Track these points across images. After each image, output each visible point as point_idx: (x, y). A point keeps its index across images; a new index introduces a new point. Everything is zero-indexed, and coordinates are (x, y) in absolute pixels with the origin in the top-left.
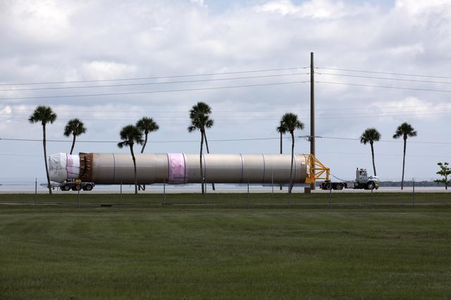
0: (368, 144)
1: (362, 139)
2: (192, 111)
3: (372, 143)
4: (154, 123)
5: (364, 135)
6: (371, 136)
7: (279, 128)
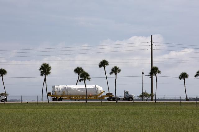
0: (183, 80)
1: (180, 77)
2: (100, 64)
3: (184, 79)
4: (83, 70)
5: (181, 76)
6: (184, 76)
7: (150, 73)
